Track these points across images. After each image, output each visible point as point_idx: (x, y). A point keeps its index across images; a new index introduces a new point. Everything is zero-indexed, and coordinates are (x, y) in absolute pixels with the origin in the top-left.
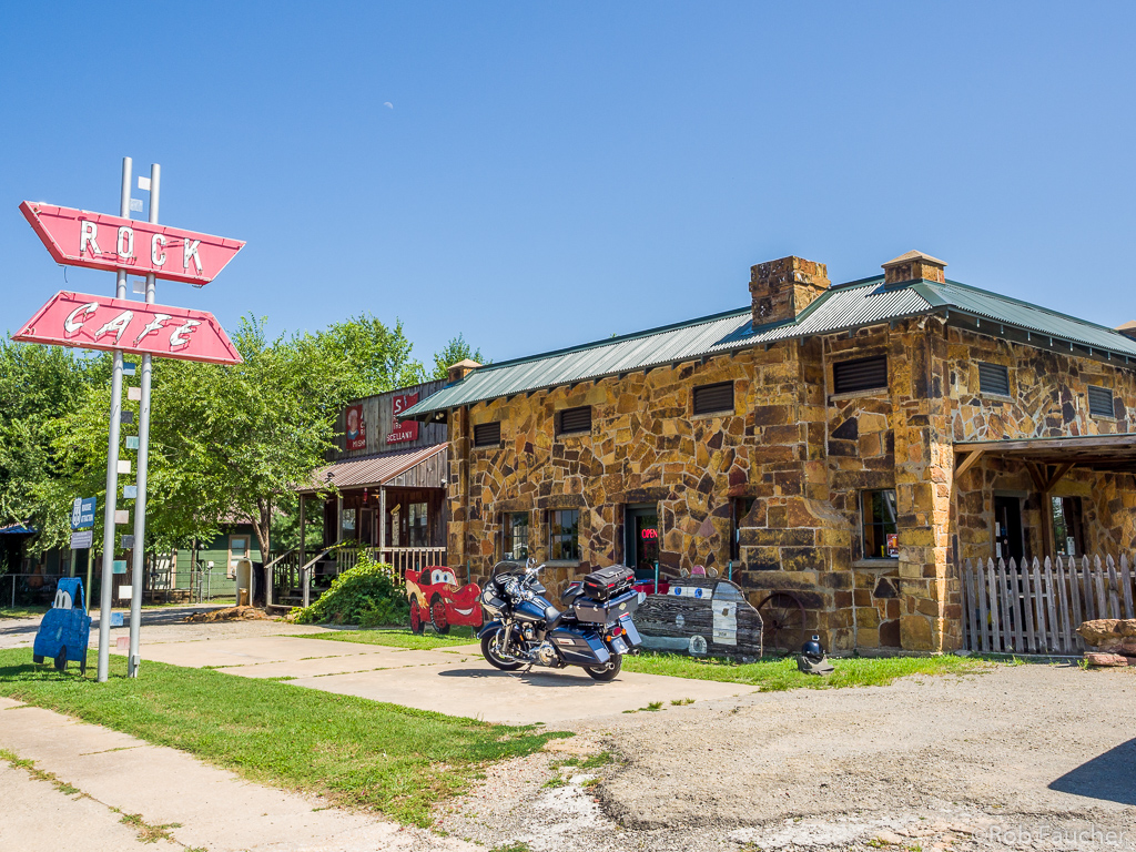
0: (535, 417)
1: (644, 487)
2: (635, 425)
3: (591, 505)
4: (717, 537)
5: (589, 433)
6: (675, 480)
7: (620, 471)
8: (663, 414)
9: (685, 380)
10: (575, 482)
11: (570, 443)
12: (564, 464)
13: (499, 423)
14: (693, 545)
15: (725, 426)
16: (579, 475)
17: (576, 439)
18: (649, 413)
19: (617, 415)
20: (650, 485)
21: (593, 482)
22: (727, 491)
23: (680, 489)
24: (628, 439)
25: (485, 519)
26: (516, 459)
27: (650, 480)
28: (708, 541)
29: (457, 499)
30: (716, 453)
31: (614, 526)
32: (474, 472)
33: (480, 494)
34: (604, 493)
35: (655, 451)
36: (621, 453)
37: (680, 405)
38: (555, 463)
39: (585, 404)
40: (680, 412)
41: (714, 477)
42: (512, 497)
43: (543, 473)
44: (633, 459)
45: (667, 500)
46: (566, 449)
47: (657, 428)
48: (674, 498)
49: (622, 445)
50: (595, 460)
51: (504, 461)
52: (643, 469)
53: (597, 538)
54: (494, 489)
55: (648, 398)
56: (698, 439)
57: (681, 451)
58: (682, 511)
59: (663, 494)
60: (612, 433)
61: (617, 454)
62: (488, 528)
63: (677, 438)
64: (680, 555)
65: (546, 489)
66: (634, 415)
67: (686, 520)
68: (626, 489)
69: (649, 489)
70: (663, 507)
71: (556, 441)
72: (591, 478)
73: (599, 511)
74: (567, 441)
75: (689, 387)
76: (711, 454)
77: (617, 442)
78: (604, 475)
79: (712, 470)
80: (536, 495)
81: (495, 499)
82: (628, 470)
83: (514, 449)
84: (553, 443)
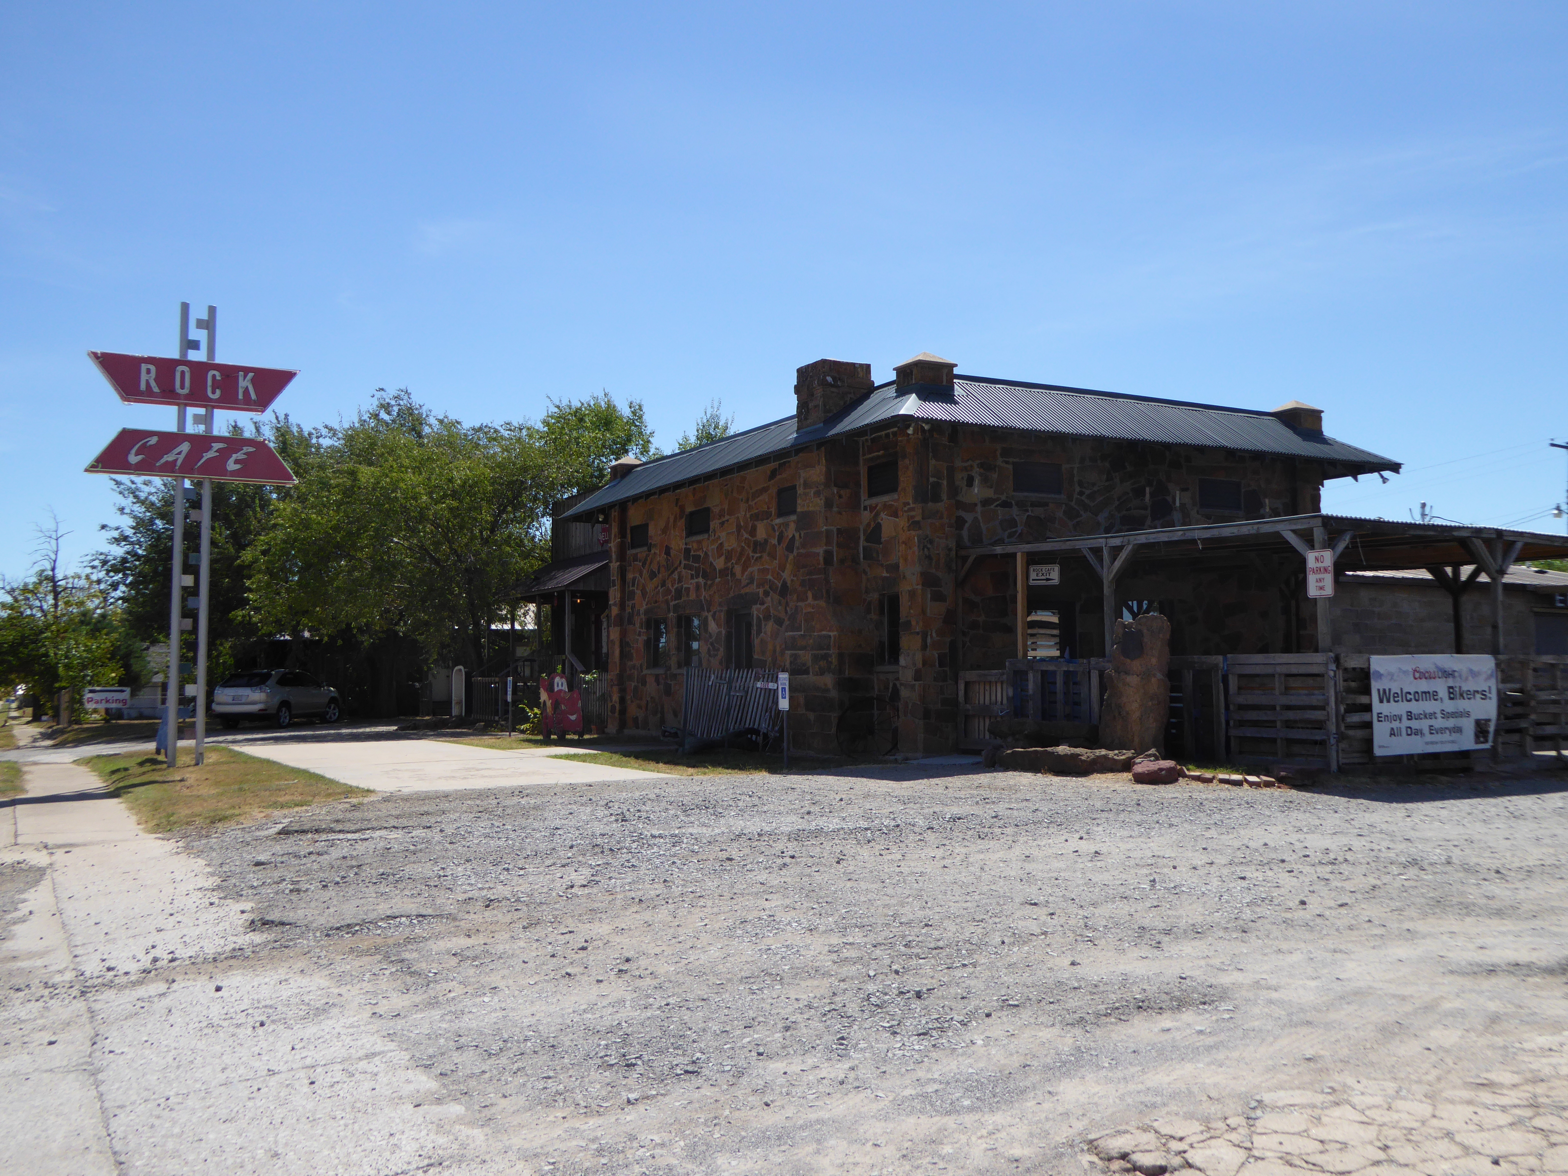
0: (672, 520)
1: (743, 592)
2: (739, 527)
3: (709, 611)
5: (706, 536)
6: (763, 585)
7: (728, 575)
8: (757, 517)
9: (772, 481)
10: (698, 587)
11: (695, 546)
12: (691, 568)
13: (647, 524)
15: (796, 529)
16: (700, 579)
17: (699, 542)
18: (748, 516)
19: (727, 517)
20: (747, 590)
21: (710, 587)
23: (766, 594)
24: (733, 543)
25: (638, 625)
26: (658, 563)
27: (747, 585)
29: (615, 604)
30: (791, 557)
31: (724, 632)
32: (630, 576)
33: (633, 599)
34: (717, 598)
35: (751, 554)
36: (729, 556)
37: (768, 508)
38: (685, 567)
39: (705, 506)
40: (767, 515)
41: (789, 582)
42: (656, 602)
43: (677, 577)
44: (736, 564)
45: (758, 605)
46: (692, 553)
47: (753, 532)
48: (763, 603)
49: (730, 549)
50: (711, 563)
51: (650, 564)
52: (743, 574)
53: (712, 644)
54: (644, 593)
55: (747, 500)
56: (779, 544)
57: (768, 555)
58: (767, 617)
59: (756, 599)
60: (723, 536)
61: (726, 558)
62: (640, 634)
63: (766, 541)
64: (767, 661)
65: (679, 594)
66: (738, 518)
67: (770, 626)
68: (732, 594)
69: (746, 594)
70: (755, 612)
71: (686, 544)
72: (709, 582)
73: (714, 616)
74: (693, 544)
75: (773, 491)
76: (787, 557)
77: (727, 547)
78: (718, 580)
79: (788, 574)
80: (672, 600)
81: (644, 604)
82: (733, 575)
83: (658, 552)
84: (684, 546)
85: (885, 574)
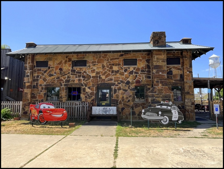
0: (64, 61)
1: (106, 82)
2: (103, 66)
3: (86, 86)
4: (131, 96)
5: (86, 67)
6: (117, 81)
7: (98, 78)
8: (113, 65)
9: (121, 57)
10: (79, 80)
12: (75, 75)
13: (48, 61)
14: (123, 97)
15: (134, 69)
16: (81, 78)
17: (81, 68)
18: (108, 64)
19: (96, 63)
20: (109, 82)
21: (87, 80)
22: (135, 84)
23: (119, 83)
24: (101, 70)
25: (40, 89)
26: (55, 72)
27: (108, 81)
28: (128, 96)
29: (28, 82)
30: (131, 75)
31: (95, 92)
32: (36, 75)
33: (38, 81)
34: (91, 83)
35: (110, 73)
36: (98, 73)
37: (119, 63)
38: (71, 74)
39: (84, 59)
40: (119, 65)
41: (131, 81)
42: (53, 83)
43: (67, 77)
44: (102, 75)
45: (114, 86)
46: (76, 71)
47: (111, 68)
48: (117, 86)
49: (99, 71)
50: (88, 74)
51: (49, 72)
52: (106, 78)
53: (88, 95)
54: (45, 80)
55: (108, 60)
56: (125, 72)
57: (120, 74)
58: (120, 89)
59: (114, 84)
60: (95, 68)
61: (96, 73)
62: (41, 91)
63: (118, 71)
64: (118, 100)
65: (68, 81)
66: (103, 64)
67: (121, 91)
68: (100, 83)
69: (108, 83)
70: (113, 88)
71: (73, 68)
73: (89, 88)
74: (77, 69)
75: (122, 59)
76: (130, 75)
77: (96, 70)
78: (92, 79)
79: (130, 79)
80: (63, 82)
81: (45, 83)
82: (100, 78)
83: (55, 69)
84: (71, 69)
85: (174, 82)
